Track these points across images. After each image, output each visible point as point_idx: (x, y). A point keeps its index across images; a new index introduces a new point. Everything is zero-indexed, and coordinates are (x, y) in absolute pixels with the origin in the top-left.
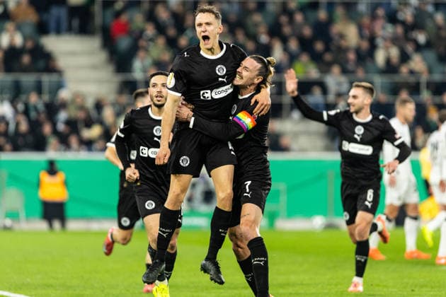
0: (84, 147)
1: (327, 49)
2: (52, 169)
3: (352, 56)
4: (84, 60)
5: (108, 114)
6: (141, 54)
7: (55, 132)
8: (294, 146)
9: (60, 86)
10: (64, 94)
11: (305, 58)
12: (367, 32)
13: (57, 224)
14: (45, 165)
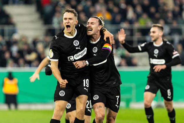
0: (27, 64)
1: (157, 11)
2: (10, 76)
3: (170, 15)
4: (27, 18)
5: (40, 47)
6: (57, 14)
7: (12, 57)
8: (140, 63)
9: (14, 32)
10: (16, 37)
11: (145, 16)
12: (178, 2)
13: (13, 106)
14: (6, 75)
